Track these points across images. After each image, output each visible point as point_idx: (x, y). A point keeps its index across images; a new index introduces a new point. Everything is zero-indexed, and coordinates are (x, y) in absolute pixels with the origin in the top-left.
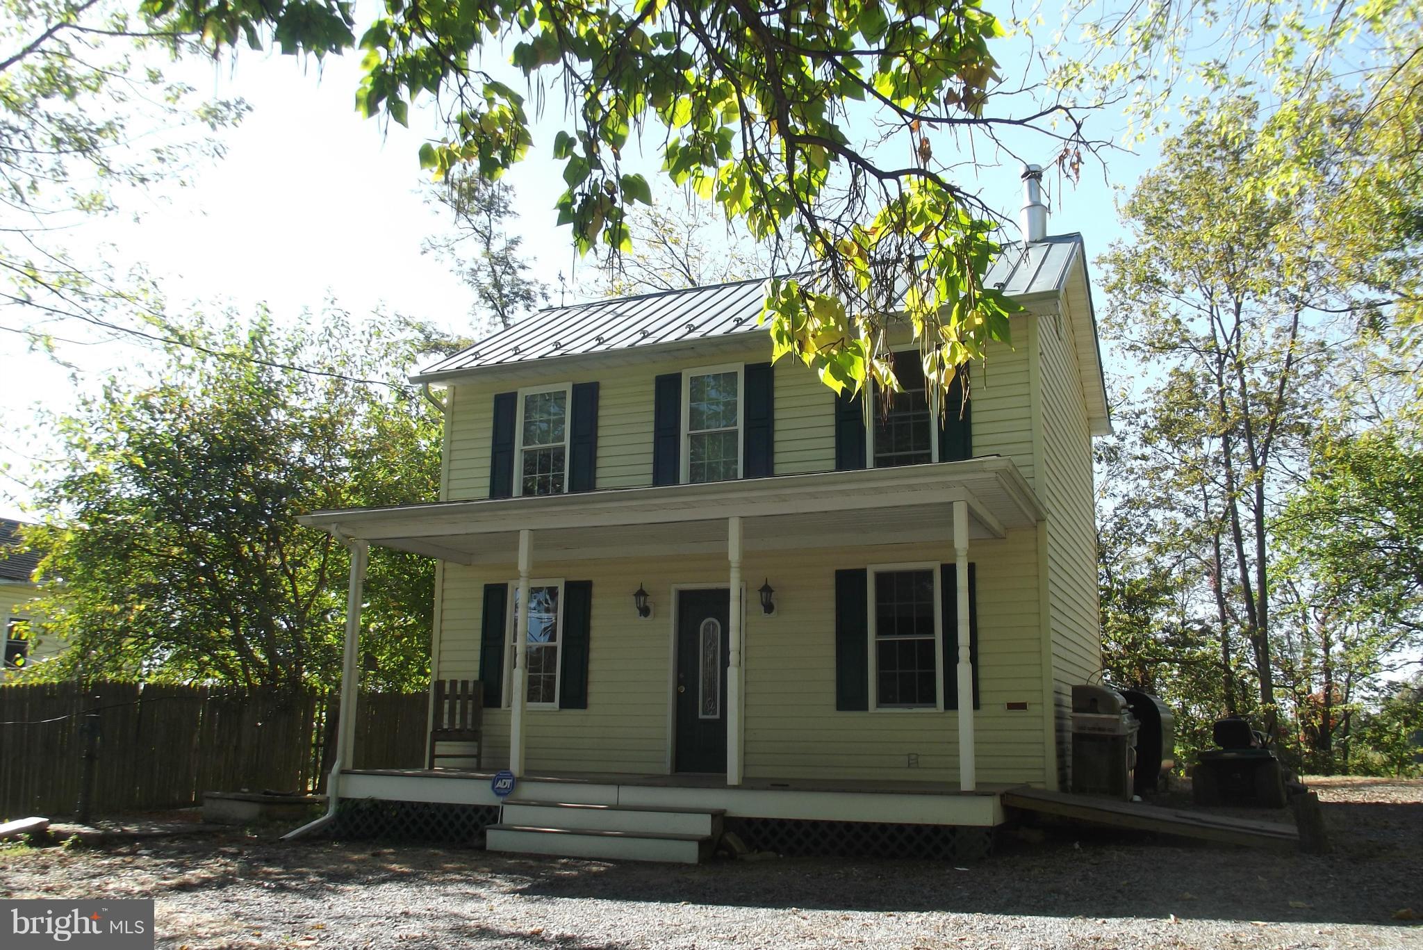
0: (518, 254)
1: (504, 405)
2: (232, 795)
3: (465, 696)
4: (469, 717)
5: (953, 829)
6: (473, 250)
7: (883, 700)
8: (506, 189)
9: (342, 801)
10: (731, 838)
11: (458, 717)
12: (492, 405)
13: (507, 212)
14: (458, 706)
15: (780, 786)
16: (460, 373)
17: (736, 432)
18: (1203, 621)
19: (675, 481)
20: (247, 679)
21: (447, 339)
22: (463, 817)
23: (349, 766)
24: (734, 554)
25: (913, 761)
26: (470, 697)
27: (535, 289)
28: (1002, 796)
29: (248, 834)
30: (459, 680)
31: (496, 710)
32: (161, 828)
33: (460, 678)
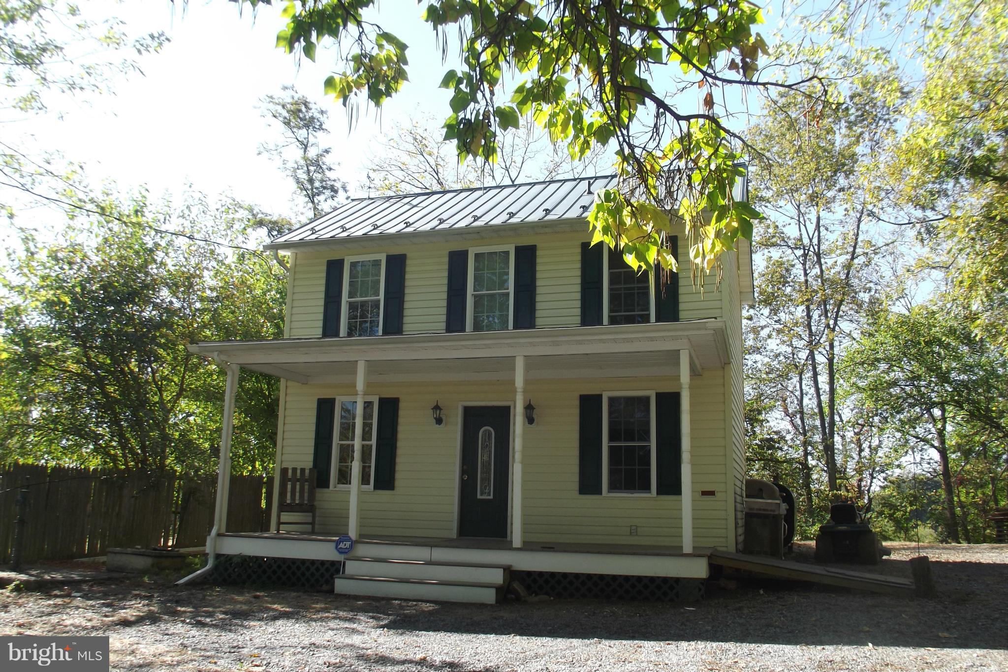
0: (328, 160)
1: (334, 268)
2: (129, 550)
3: (302, 480)
4: (306, 495)
5: (677, 580)
6: (295, 154)
7: (613, 487)
8: (322, 112)
9: (218, 556)
10: (516, 585)
11: (297, 494)
12: (325, 268)
13: (321, 128)
14: (298, 487)
15: (548, 548)
16: (302, 244)
17: (508, 294)
18: (780, 432)
19: (463, 329)
20: (126, 464)
21: (269, 218)
22: (313, 569)
23: (223, 530)
24: (519, 382)
25: (633, 531)
26: (306, 481)
27: (338, 185)
28: (710, 557)
29: (146, 579)
30: (299, 468)
31: (326, 490)
32: (79, 576)
33: (299, 466)
